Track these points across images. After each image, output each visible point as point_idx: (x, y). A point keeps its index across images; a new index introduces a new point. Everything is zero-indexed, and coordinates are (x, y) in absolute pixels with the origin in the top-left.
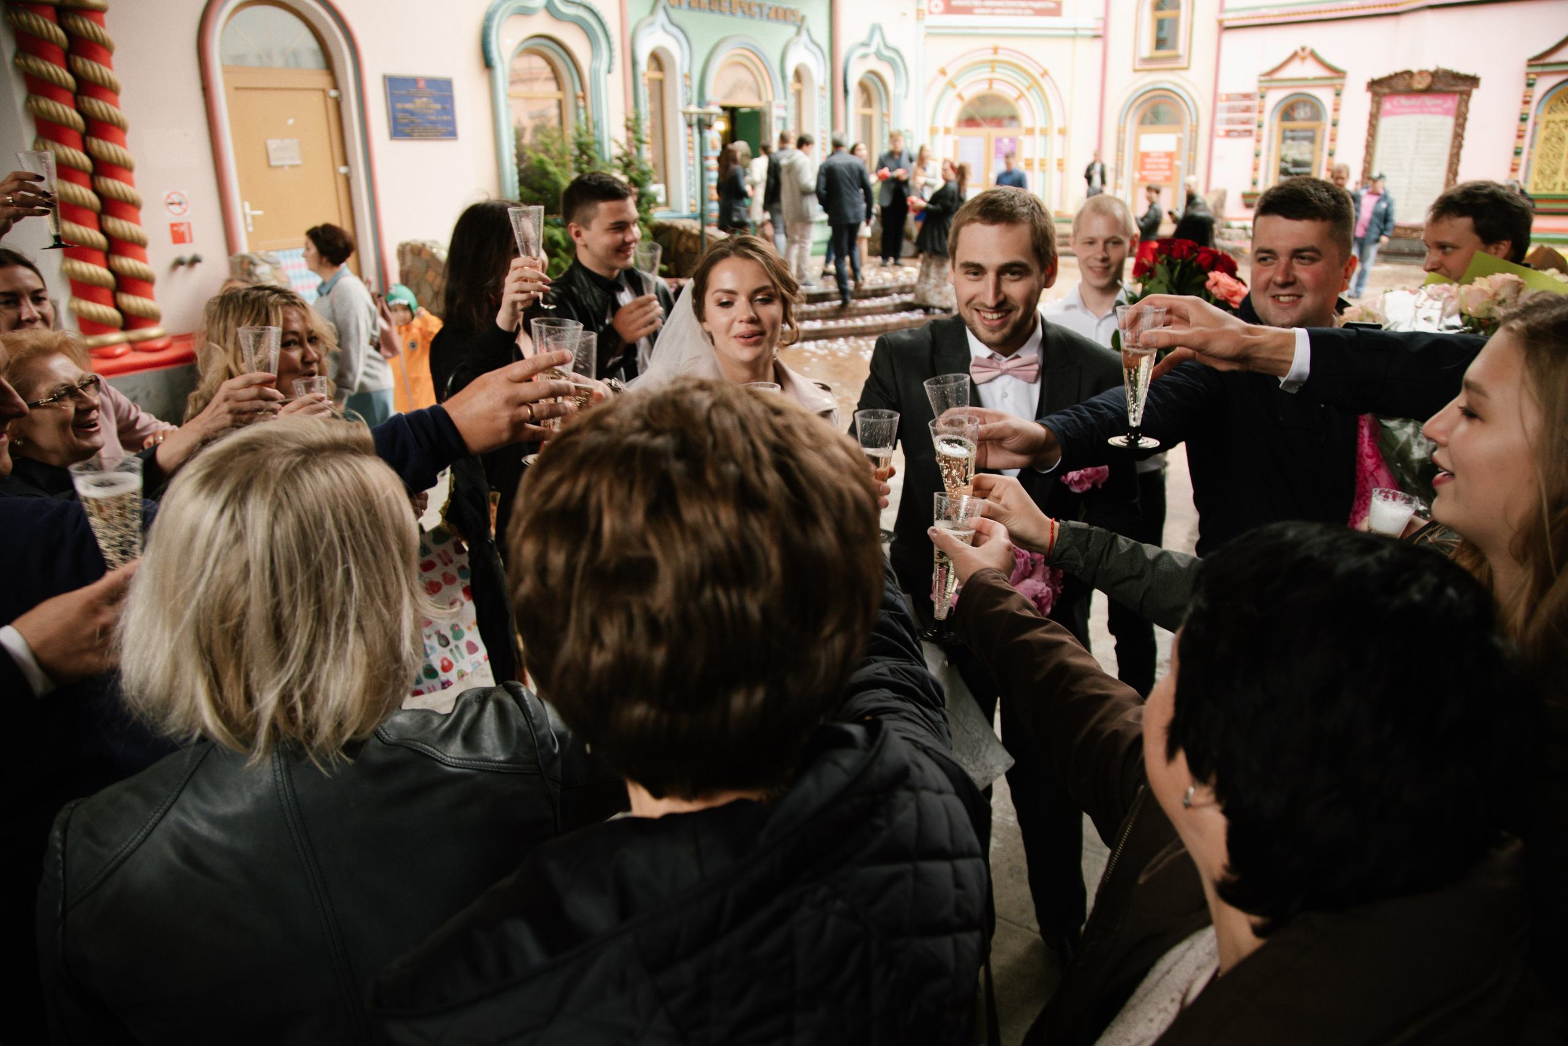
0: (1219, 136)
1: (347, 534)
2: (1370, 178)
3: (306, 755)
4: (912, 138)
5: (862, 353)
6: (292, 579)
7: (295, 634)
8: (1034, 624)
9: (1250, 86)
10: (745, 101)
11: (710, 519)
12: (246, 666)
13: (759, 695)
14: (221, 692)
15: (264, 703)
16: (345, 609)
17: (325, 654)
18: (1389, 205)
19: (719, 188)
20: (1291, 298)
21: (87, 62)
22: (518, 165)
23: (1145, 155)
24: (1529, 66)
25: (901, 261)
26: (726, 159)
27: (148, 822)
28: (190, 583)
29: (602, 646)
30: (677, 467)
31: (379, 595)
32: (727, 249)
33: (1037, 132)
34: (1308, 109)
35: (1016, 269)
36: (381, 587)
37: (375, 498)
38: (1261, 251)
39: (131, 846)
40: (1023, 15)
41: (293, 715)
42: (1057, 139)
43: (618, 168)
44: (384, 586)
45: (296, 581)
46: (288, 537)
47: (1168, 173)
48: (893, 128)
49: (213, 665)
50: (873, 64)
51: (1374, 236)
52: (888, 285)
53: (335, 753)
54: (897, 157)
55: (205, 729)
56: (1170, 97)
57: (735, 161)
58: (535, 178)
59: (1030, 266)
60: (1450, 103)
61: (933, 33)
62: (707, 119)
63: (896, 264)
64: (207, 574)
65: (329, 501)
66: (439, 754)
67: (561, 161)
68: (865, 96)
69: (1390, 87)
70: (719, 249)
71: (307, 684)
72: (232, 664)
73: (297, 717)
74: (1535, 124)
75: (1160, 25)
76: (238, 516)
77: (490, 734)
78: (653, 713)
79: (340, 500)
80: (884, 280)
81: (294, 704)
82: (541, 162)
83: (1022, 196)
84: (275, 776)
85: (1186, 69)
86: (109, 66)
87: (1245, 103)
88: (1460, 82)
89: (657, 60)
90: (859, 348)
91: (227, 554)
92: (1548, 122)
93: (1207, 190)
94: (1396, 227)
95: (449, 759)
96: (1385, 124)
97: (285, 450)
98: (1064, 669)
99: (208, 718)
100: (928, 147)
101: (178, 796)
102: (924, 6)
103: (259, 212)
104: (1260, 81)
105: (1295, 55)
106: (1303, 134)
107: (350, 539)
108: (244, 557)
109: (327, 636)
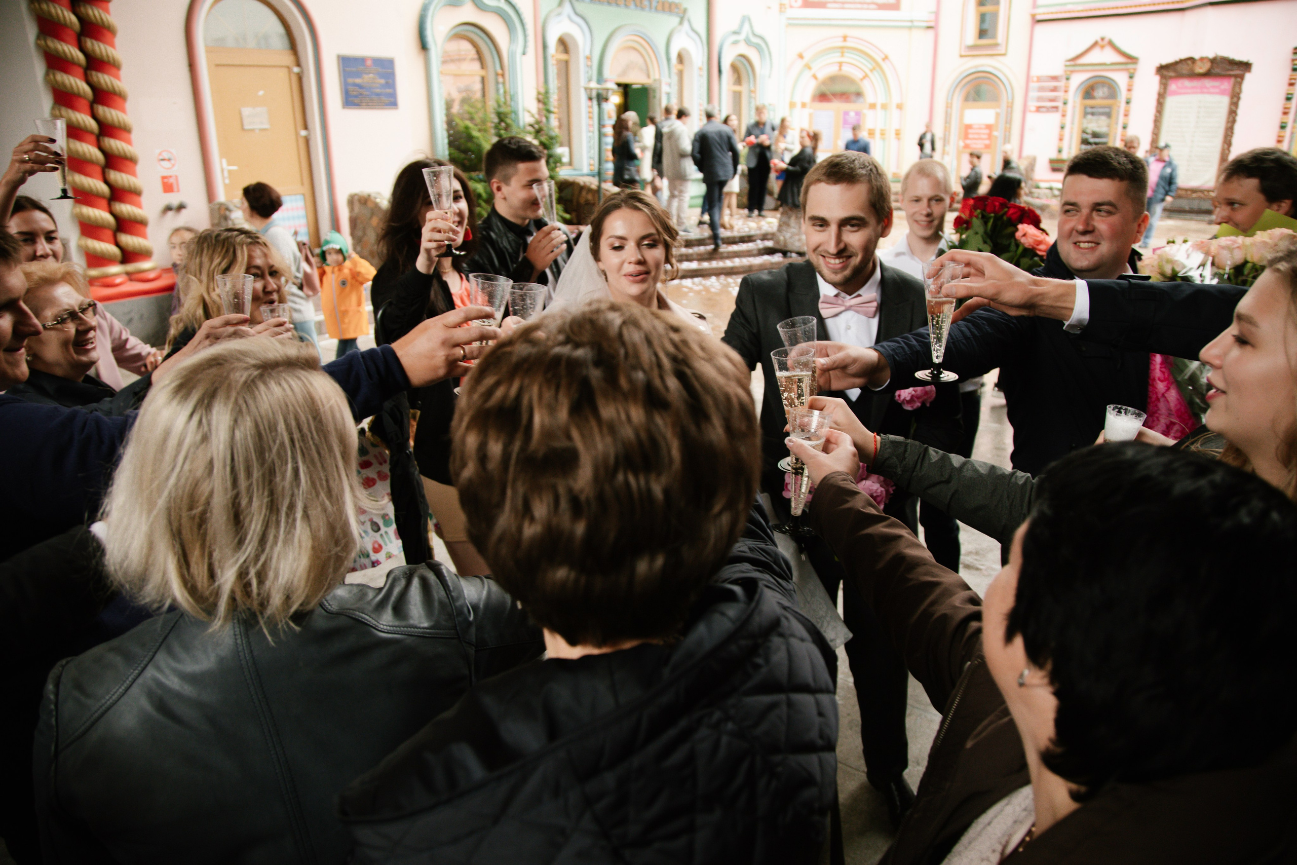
0: (1030, 111)
1: (296, 436)
2: (1157, 148)
4: (774, 111)
5: (730, 289)
6: (249, 474)
7: (251, 521)
8: (876, 520)
9: (1058, 69)
10: (636, 79)
11: (623, 417)
12: (210, 547)
13: (660, 561)
14: (188, 568)
15: (224, 578)
16: (293, 501)
17: (276, 537)
18: (1173, 170)
20: (1090, 245)
21: (95, 42)
22: (448, 131)
23: (968, 127)
24: (1294, 53)
25: (764, 213)
26: (620, 127)
27: (128, 678)
28: (164, 475)
29: (532, 519)
30: (595, 374)
31: (323, 489)
32: (619, 202)
33: (879, 106)
34: (1106, 90)
36: (324, 483)
37: (321, 407)
38: (1067, 205)
39: (114, 698)
40: (868, 9)
41: (249, 589)
42: (895, 113)
43: (530, 133)
44: (327, 481)
45: (252, 476)
46: (246, 439)
47: (987, 142)
48: (759, 102)
49: (182, 546)
50: (743, 49)
51: (1160, 196)
52: (752, 233)
54: (761, 126)
55: (174, 600)
56: (988, 78)
57: (627, 129)
58: (462, 141)
59: (867, 219)
60: (1227, 85)
61: (793, 24)
62: (604, 93)
63: (760, 215)
64: (178, 469)
65: (281, 408)
66: (373, 621)
67: (483, 127)
68: (736, 76)
69: (1175, 71)
70: (613, 202)
71: (260, 563)
72: (198, 545)
73: (252, 591)
75: (982, 18)
76: (204, 420)
77: (415, 604)
78: (573, 575)
79: (291, 407)
80: (750, 229)
81: (250, 580)
82: (467, 128)
83: (862, 160)
84: (236, 639)
85: (1004, 55)
86: (113, 46)
87: (1054, 84)
88: (1235, 67)
89: (564, 44)
90: (728, 285)
91: (194, 453)
93: (1020, 157)
94: (1179, 189)
95: (383, 627)
96: (1171, 102)
97: (245, 365)
98: (901, 559)
99: (177, 590)
100: (788, 119)
101: (153, 656)
103: (234, 168)
104: (1066, 66)
105: (1096, 44)
106: (1101, 110)
107: (298, 441)
108: (209, 455)
109: (278, 523)
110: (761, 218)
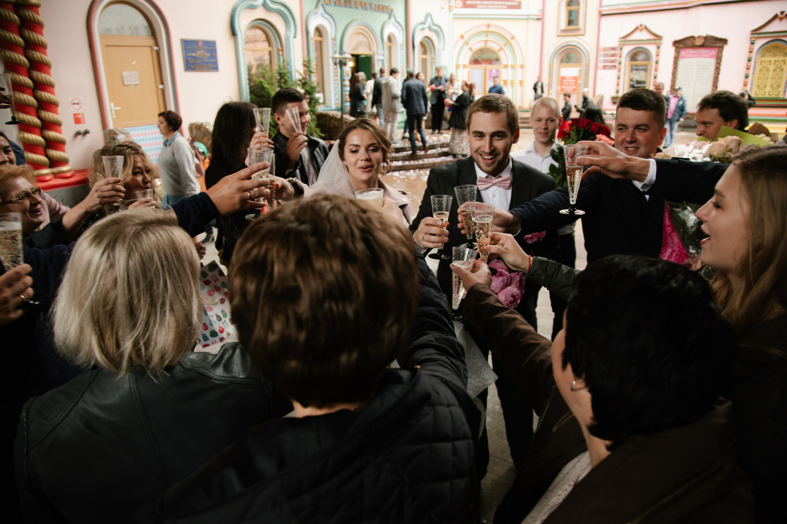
0: (600, 69)
1: (165, 263)
2: (674, 89)
3: (146, 372)
4: (447, 70)
5: (422, 177)
6: (138, 285)
7: (140, 313)
8: (501, 309)
9: (615, 43)
10: (363, 51)
11: (328, 267)
12: (116, 329)
13: (355, 356)
14: (104, 342)
15: (125, 347)
16: (164, 300)
17: (155, 322)
18: (684, 103)
19: (351, 95)
20: (634, 149)
21: (30, 32)
22: (249, 84)
23: (563, 78)
24: (752, 34)
25: (442, 131)
26: (354, 80)
27: (68, 408)
28: (88, 288)
29: (273, 332)
30: (312, 240)
31: (181, 293)
32: (355, 125)
33: (509, 67)
34: (644, 55)
35: (500, 134)
36: (182, 289)
37: (178, 246)
38: (619, 125)
39: (60, 419)
40: (502, 8)
42: (519, 70)
43: (299, 85)
44: (184, 289)
45: (140, 286)
46: (136, 265)
47: (574, 87)
48: (437, 65)
49: (100, 329)
50: (427, 33)
51: (676, 118)
52: (435, 143)
53: (160, 371)
54: (439, 79)
55: (97, 361)
56: (574, 49)
57: (358, 81)
58: (258, 90)
59: (507, 133)
60: (714, 52)
61: (457, 17)
62: (344, 60)
63: (439, 133)
64: (96, 284)
65: (155, 247)
66: (211, 374)
67: (271, 82)
68: (423, 49)
69: (684, 44)
70: (352, 125)
71: (146, 337)
72: (109, 328)
73: (141, 353)
74: (755, 63)
75: (570, 13)
76: (111, 255)
77: (237, 365)
78: (300, 365)
79: (161, 247)
80: (433, 141)
81: (141, 347)
82: (261, 82)
83: (502, 98)
84: (130, 385)
85: (583, 35)
86: (41, 34)
87: (613, 52)
88: (718, 42)
89: (319, 31)
90: (421, 175)
91: (106, 274)
92: (762, 62)
93: (594, 96)
94: (687, 114)
95: (216, 377)
96: (682, 63)
97: (133, 223)
98: (517, 330)
99: (98, 355)
100: (454, 74)
101: (83, 395)
102: (452, 4)
103: (118, 108)
104: (620, 41)
105: (637, 28)
106: (641, 67)
107: (166, 266)
108: (114, 275)
109: (156, 313)
110: (440, 134)
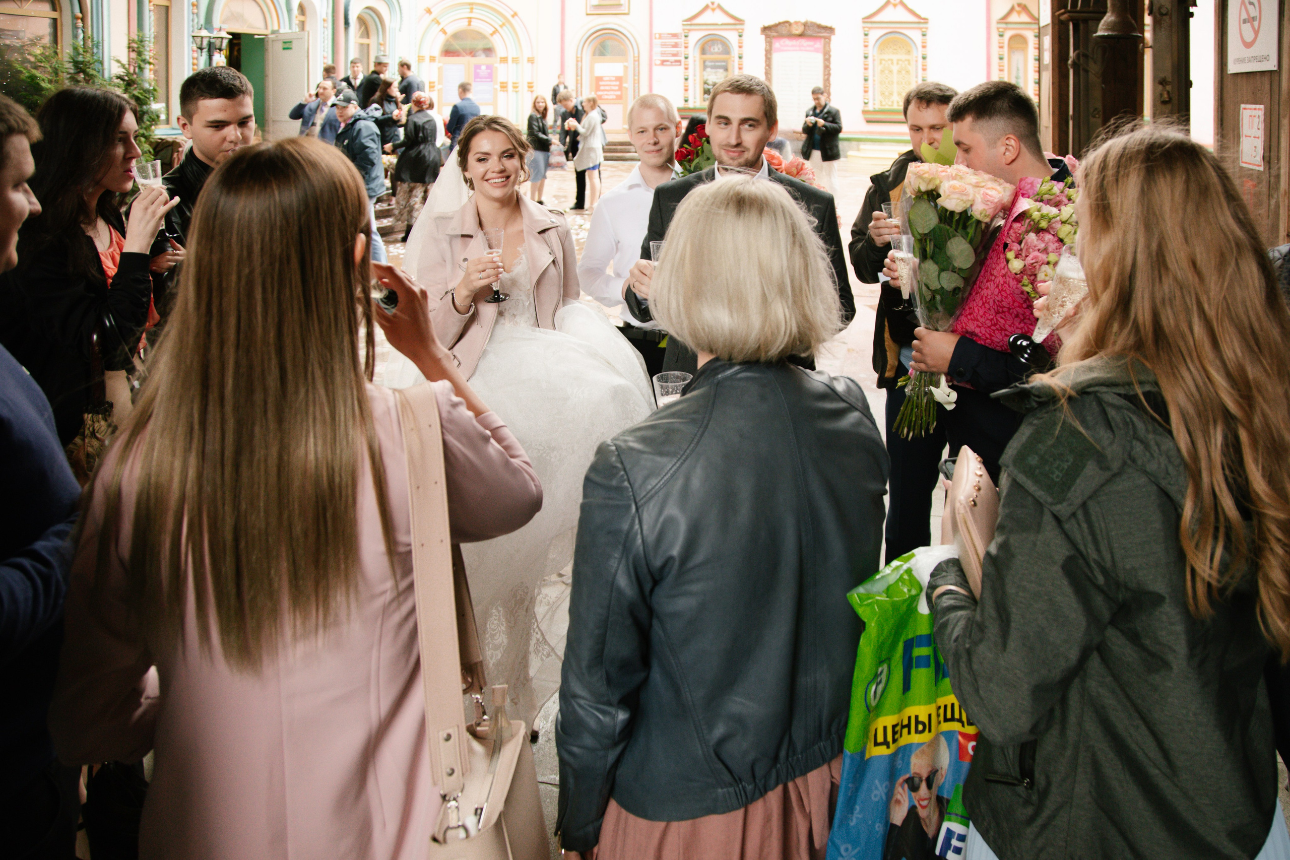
0: (656, 65)
9: (677, 27)
10: (252, 29)
23: (599, 79)
24: (864, 22)
33: (510, 60)
34: (720, 46)
35: (752, 122)
42: (527, 66)
47: (619, 93)
56: (614, 34)
59: (761, 122)
60: (819, 44)
68: (364, 28)
69: (777, 32)
74: (874, 61)
85: (627, 14)
87: (675, 40)
88: (823, 30)
92: (881, 60)
96: (776, 57)
104: (684, 25)
105: (707, 7)
106: (718, 64)
